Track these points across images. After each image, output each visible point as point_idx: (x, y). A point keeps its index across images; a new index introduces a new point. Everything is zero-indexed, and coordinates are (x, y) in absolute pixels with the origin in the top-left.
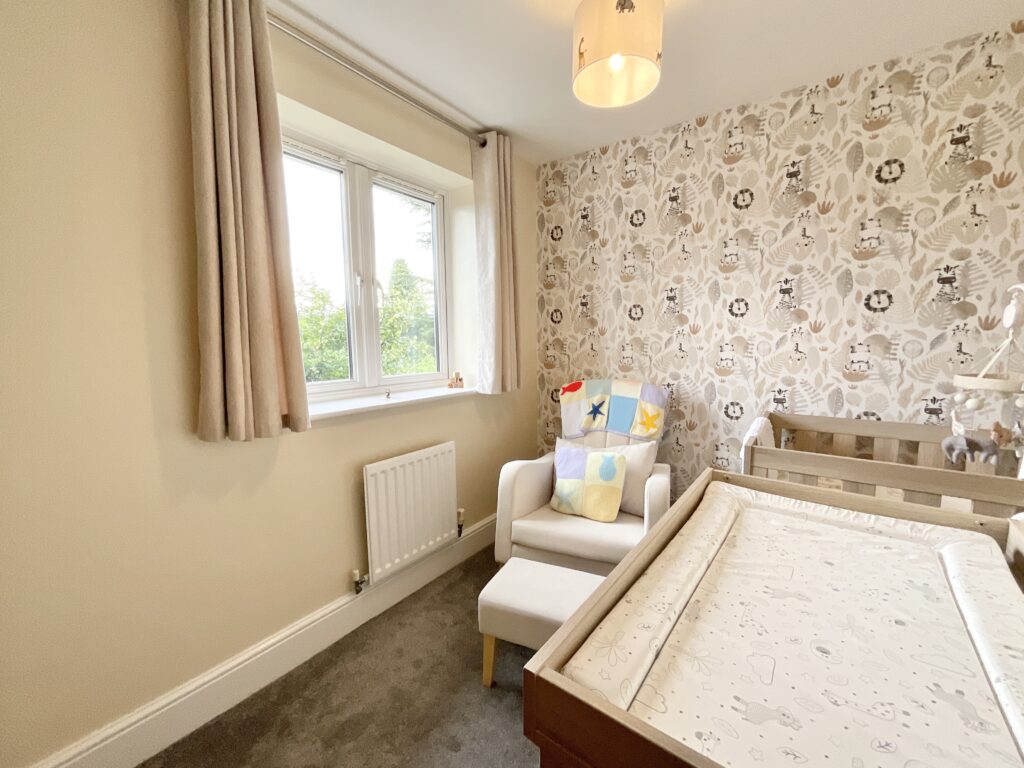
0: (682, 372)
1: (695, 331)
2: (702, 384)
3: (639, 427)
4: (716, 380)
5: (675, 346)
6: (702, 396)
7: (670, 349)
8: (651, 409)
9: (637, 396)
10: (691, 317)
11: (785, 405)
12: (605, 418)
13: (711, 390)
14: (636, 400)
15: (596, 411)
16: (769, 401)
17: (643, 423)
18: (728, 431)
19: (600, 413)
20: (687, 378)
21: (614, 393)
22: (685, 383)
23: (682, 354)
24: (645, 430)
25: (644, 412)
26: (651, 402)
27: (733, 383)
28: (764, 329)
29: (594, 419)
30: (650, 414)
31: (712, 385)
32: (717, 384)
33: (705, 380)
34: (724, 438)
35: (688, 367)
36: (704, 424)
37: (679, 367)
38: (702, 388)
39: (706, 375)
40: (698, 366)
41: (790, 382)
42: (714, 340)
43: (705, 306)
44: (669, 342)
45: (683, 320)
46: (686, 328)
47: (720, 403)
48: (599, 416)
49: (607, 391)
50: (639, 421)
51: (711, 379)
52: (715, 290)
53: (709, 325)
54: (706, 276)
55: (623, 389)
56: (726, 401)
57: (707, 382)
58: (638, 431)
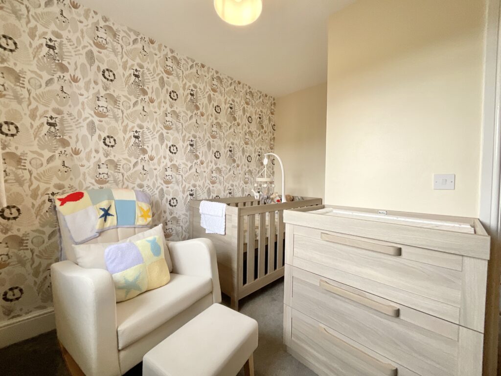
0: (145, 183)
1: (152, 159)
2: (156, 190)
3: (140, 219)
4: (164, 186)
5: (139, 167)
6: (157, 196)
7: (136, 169)
8: (145, 206)
9: (135, 199)
10: (149, 150)
11: (194, 196)
12: (115, 217)
13: (162, 192)
14: (135, 201)
15: (106, 214)
16: (188, 195)
17: (142, 216)
18: (171, 213)
19: (110, 215)
20: (148, 186)
21: (116, 198)
22: (147, 190)
23: (145, 172)
24: (145, 220)
25: (141, 209)
26: (143, 201)
27: (172, 188)
28: (184, 161)
29: (105, 220)
30: (145, 210)
31: (162, 189)
32: (165, 189)
33: (158, 187)
34: (169, 217)
35: (148, 180)
36: (159, 212)
37: (143, 180)
38: (157, 192)
39: (159, 185)
40: (154, 179)
41: (194, 186)
42: (162, 165)
43: (157, 145)
44: (135, 164)
45: (144, 151)
46: (147, 156)
47: (167, 199)
48: (109, 218)
49: (111, 197)
50: (139, 215)
51: (161, 186)
52: (162, 138)
53: (159, 157)
54: (157, 129)
55: (122, 195)
56: (170, 198)
57: (159, 188)
58: (140, 222)
